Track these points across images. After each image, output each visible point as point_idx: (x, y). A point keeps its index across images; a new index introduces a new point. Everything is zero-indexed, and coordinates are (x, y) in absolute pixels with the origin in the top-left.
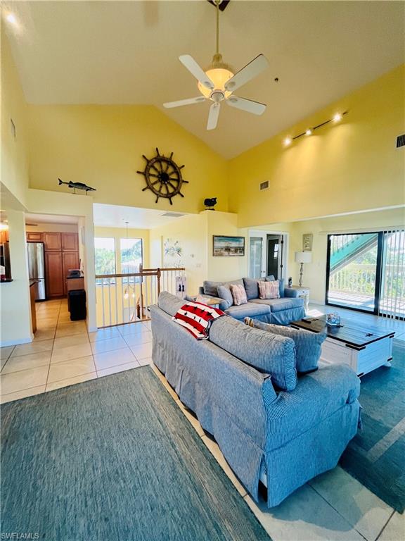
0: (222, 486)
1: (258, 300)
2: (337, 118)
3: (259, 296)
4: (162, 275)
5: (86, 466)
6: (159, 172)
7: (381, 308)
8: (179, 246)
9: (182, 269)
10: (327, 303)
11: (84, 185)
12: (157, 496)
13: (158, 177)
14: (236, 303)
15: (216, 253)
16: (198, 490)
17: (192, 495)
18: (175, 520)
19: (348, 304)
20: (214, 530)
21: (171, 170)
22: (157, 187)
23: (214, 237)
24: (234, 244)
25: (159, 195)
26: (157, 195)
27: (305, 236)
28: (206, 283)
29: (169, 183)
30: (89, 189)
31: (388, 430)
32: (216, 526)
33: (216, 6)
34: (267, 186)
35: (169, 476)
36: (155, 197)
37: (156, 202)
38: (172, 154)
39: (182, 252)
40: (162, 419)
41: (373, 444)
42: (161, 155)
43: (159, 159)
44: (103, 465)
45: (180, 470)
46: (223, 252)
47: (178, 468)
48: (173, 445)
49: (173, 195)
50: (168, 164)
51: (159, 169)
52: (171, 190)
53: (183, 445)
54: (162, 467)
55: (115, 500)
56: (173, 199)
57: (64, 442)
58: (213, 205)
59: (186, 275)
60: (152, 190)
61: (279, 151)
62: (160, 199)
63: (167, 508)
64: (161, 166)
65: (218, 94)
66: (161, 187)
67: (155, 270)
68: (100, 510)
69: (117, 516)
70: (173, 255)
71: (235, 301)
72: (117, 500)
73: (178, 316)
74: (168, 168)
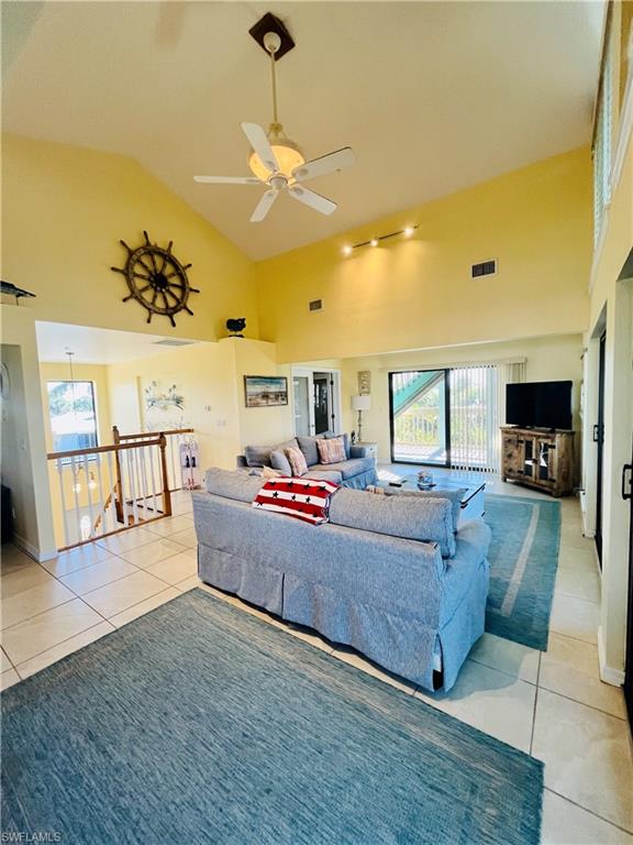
0: (387, 695)
1: (320, 466)
2: (409, 231)
3: (319, 460)
4: (168, 443)
5: (190, 749)
6: (150, 273)
7: (452, 460)
8: (178, 393)
9: (189, 431)
10: (393, 461)
11: (12, 286)
12: (317, 737)
13: (149, 280)
14: (296, 474)
15: (250, 403)
16: (364, 709)
17: (357, 717)
18: (355, 751)
19: (414, 459)
20: (401, 739)
21: (169, 270)
22: (148, 296)
23: (245, 378)
24: (273, 388)
25: (151, 309)
26: (149, 310)
27: (360, 374)
28: (249, 449)
29: (168, 291)
30: (21, 293)
31: (507, 584)
32: (400, 734)
33: (269, 54)
34: (320, 307)
35: (319, 710)
36: (145, 313)
37: (149, 321)
38: (171, 243)
39: (185, 403)
40: (267, 651)
41: (502, 599)
42: (153, 244)
43: (150, 250)
44: (217, 737)
45: (329, 699)
46: (260, 400)
47: (324, 697)
48: (303, 676)
49: (176, 310)
50: (165, 259)
51: (151, 267)
52: (172, 303)
53: (314, 671)
54: (304, 705)
55: (264, 765)
56: (175, 317)
57: (127, 735)
58: (240, 330)
59: (196, 439)
60: (141, 301)
61: (336, 259)
62: (154, 316)
63: (337, 743)
64: (154, 263)
65: (281, 179)
66: (155, 297)
67: (155, 434)
68: (251, 786)
69: (279, 780)
70: (165, 408)
71: (295, 471)
72: (269, 765)
73: (261, 500)
74: (164, 266)
